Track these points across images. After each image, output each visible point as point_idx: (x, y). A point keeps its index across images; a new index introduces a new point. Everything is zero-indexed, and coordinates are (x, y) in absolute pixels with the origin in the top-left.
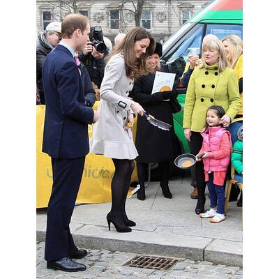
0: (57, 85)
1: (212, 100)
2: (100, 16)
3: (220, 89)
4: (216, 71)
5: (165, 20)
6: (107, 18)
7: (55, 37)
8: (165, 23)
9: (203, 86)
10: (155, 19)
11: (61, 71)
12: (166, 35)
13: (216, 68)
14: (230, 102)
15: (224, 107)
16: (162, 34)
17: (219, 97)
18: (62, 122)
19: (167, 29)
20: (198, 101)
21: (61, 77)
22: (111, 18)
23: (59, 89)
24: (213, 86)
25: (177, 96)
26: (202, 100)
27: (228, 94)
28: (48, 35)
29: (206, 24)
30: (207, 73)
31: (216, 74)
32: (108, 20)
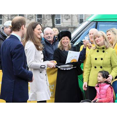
0: (12, 58)
1: (101, 67)
2: (31, 16)
3: (106, 61)
4: (103, 50)
5: (69, 18)
6: (35, 17)
7: (9, 29)
8: (69, 21)
9: (96, 59)
10: (63, 18)
11: (14, 50)
12: (70, 27)
13: (103, 48)
14: (112, 69)
15: (109, 72)
16: (67, 27)
17: (106, 66)
18: (14, 80)
19: (70, 24)
20: (93, 68)
21: (14, 53)
22: (38, 18)
23: (12, 60)
24: (102, 59)
25: (81, 65)
26: (95, 67)
27: (111, 64)
28: (5, 28)
29: (97, 22)
30: (98, 51)
31: (104, 52)
32: (36, 19)
